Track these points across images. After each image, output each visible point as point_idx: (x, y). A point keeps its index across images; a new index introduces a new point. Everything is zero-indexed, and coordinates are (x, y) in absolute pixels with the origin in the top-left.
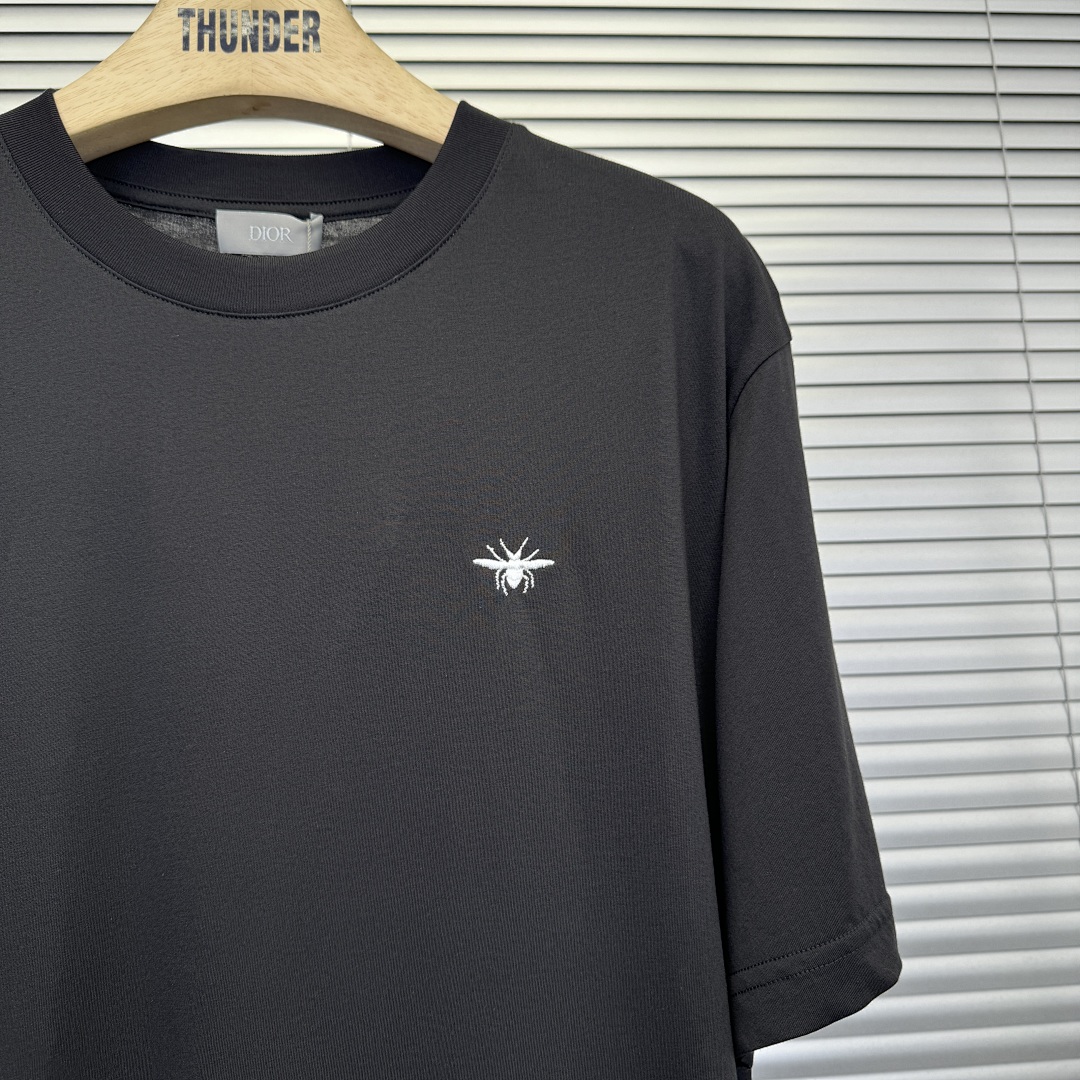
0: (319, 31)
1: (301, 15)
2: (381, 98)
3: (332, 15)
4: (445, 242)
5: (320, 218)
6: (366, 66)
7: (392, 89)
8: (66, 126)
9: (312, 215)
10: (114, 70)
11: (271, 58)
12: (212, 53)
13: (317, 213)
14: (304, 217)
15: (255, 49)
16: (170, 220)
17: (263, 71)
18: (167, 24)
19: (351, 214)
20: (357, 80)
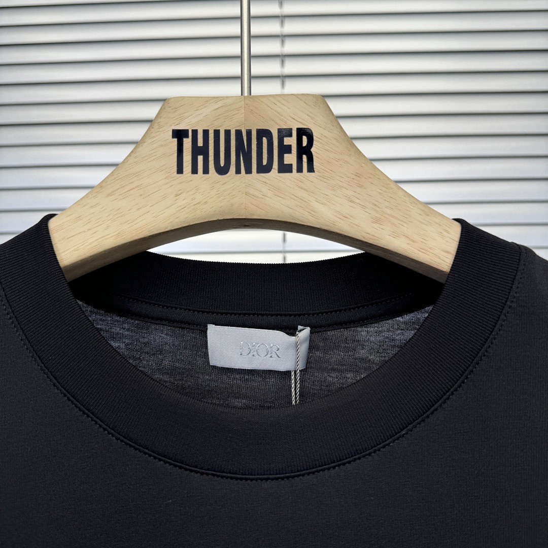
0: (313, 150)
1: (294, 133)
2: (377, 221)
3: (326, 133)
4: (456, 390)
5: (307, 330)
6: (361, 186)
7: (388, 211)
8: (59, 258)
9: (300, 327)
10: (109, 195)
11: (264, 180)
12: (206, 175)
13: (306, 325)
14: (291, 331)
15: (249, 171)
16: (162, 332)
17: (257, 193)
18: (161, 146)
19: (337, 325)
20: (352, 201)
